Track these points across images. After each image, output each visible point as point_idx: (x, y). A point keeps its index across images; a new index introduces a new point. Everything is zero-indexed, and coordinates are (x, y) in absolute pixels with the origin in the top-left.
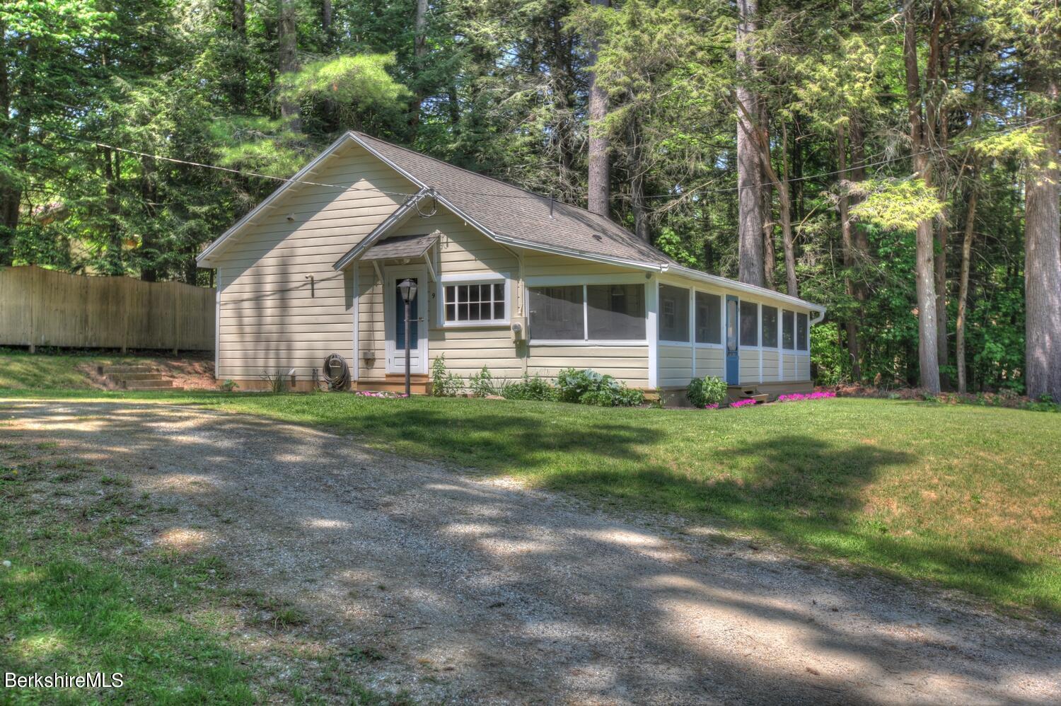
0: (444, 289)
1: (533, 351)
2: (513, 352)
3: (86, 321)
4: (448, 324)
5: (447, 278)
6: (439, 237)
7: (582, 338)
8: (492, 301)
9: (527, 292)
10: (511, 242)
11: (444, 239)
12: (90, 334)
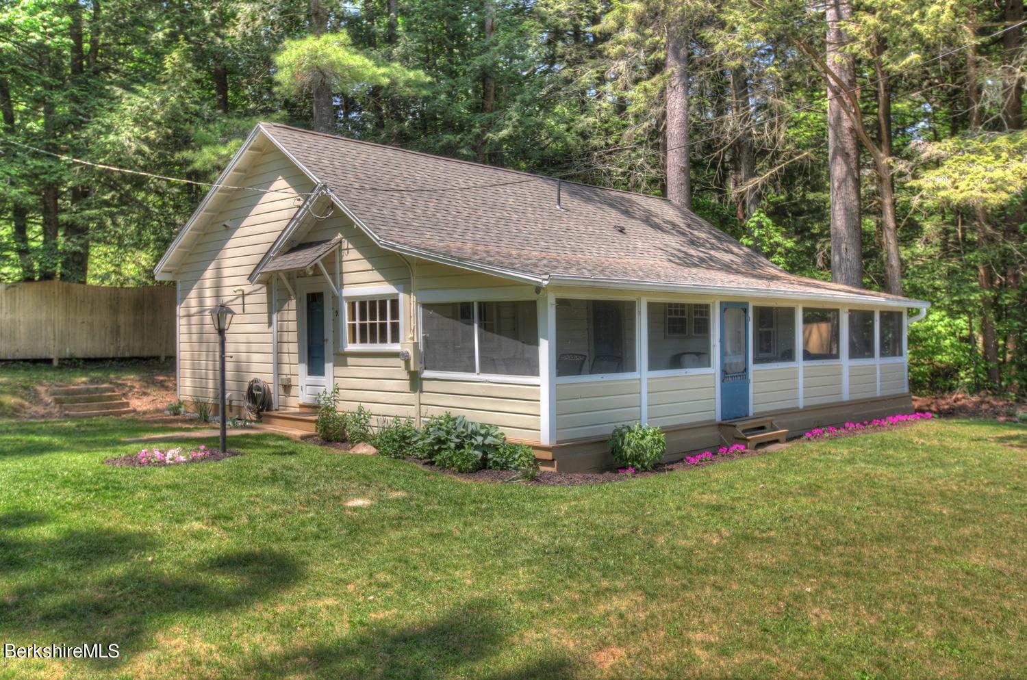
0: (346, 305)
1: (426, 385)
2: (406, 385)
3: (118, 332)
4: (350, 347)
5: (349, 291)
6: (341, 242)
7: (473, 371)
8: (389, 321)
9: (420, 310)
10: (394, 247)
11: (345, 244)
12: (122, 344)
